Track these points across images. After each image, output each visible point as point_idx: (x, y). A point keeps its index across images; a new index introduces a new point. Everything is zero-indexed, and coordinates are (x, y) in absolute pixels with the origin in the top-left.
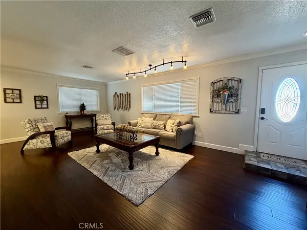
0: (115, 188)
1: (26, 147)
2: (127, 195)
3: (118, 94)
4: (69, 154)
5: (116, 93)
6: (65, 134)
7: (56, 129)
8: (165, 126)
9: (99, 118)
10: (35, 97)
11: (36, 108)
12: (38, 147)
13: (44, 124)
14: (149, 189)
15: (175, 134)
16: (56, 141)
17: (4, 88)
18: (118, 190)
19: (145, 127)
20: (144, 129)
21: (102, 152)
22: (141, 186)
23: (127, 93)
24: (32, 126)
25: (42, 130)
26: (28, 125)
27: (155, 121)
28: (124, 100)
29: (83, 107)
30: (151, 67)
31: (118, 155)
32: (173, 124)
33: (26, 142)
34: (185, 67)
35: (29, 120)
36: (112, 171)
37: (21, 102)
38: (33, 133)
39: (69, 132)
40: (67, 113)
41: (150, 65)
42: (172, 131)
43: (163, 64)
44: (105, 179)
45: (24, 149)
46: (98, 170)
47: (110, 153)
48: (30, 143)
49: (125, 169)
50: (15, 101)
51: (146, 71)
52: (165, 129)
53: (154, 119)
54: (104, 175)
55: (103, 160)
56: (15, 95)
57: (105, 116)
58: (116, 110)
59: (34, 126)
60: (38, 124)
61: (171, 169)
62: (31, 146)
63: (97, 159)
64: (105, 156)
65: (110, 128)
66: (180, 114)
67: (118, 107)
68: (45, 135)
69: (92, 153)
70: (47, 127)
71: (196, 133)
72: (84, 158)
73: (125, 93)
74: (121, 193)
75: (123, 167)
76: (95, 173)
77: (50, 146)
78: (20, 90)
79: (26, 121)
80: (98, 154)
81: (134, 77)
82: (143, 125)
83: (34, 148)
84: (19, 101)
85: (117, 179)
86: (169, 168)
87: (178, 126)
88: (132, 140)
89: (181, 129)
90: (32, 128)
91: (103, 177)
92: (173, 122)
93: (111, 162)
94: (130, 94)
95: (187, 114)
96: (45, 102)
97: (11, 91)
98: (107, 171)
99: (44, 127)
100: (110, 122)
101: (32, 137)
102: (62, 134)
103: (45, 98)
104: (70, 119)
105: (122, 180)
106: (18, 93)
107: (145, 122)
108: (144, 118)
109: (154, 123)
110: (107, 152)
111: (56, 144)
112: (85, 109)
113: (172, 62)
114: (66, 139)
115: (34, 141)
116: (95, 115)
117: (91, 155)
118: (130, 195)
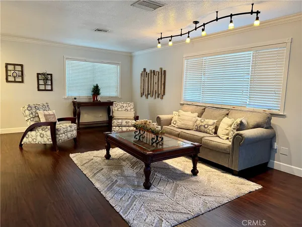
0: (118, 209)
1: (25, 140)
2: (131, 222)
3: (148, 71)
4: (71, 155)
5: (145, 70)
6: (69, 128)
7: (60, 120)
8: (216, 129)
9: (116, 109)
10: (38, 74)
11: (39, 90)
12: (37, 142)
13: (45, 112)
14: (164, 221)
15: (231, 143)
16: (57, 136)
17: (6, 64)
18: (121, 213)
19: (183, 126)
20: (180, 130)
21: (113, 159)
22: (154, 214)
23: (161, 69)
24: (32, 113)
25: (43, 120)
26: (27, 112)
27: (199, 119)
28: (156, 81)
29: (96, 91)
30: (198, 25)
31: (133, 165)
32: (231, 126)
33: (25, 134)
34: (257, 23)
35: (29, 106)
36: (119, 187)
37: (22, 82)
38: (32, 123)
39: (75, 126)
40: (75, 99)
41: (196, 22)
42: (228, 139)
43: (217, 19)
44: (108, 196)
45: (23, 143)
46: (102, 182)
47: (124, 161)
48: (29, 136)
49: (138, 186)
50: (17, 80)
51: (189, 33)
52: (216, 133)
53: (200, 116)
54: (108, 190)
55: (111, 170)
56: (17, 72)
57: (125, 105)
58: (144, 96)
59: (34, 114)
60: (38, 111)
61: (210, 199)
62: (30, 139)
63: (104, 167)
64: (116, 164)
65: (130, 124)
66: (248, 108)
67: (147, 93)
68: (45, 127)
69: (100, 159)
70: (48, 117)
71: (276, 146)
72: (88, 164)
73: (158, 69)
74: (124, 217)
75: (136, 183)
76: (97, 185)
77: (50, 142)
78: (22, 66)
79: (26, 106)
80: (107, 161)
81: (170, 43)
82: (179, 124)
83: (32, 142)
84: (21, 80)
85: (123, 199)
86: (207, 198)
87: (237, 131)
88: (154, 144)
89: (241, 135)
90: (31, 116)
91: (106, 192)
92: (230, 123)
93: (122, 174)
94: (165, 71)
95: (261, 110)
96: (49, 82)
97: (13, 66)
98: (113, 184)
99: (45, 115)
100: (132, 115)
101: (31, 129)
102: (64, 127)
103: (49, 76)
104: (79, 108)
105: (130, 201)
106: (20, 70)
107: (184, 118)
108: (182, 112)
109: (198, 122)
110: (120, 159)
111: (57, 140)
112: (98, 94)
113: (231, 16)
114: (69, 135)
115: (33, 133)
116: (111, 103)
117: (97, 160)
118: (135, 222)
